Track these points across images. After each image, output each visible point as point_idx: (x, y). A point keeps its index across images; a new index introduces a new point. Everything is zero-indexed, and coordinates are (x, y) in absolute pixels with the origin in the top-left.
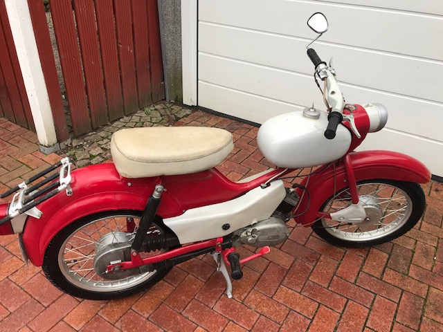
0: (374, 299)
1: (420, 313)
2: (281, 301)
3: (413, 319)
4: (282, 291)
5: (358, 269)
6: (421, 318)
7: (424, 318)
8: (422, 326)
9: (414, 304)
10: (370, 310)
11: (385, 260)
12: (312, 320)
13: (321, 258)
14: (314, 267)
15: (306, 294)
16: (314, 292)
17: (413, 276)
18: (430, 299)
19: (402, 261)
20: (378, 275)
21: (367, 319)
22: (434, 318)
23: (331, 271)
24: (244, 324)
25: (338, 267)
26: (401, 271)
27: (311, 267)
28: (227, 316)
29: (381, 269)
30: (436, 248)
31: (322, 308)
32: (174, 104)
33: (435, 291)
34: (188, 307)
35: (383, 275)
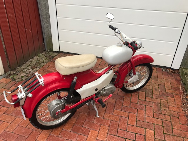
0: (145, 107)
1: (160, 108)
2: (116, 114)
3: (158, 110)
4: (115, 111)
5: (137, 99)
6: (161, 110)
7: (162, 109)
8: (162, 112)
9: (157, 106)
10: (145, 111)
11: (145, 94)
12: (128, 118)
13: (125, 98)
14: (123, 101)
15: (124, 110)
16: (126, 109)
17: (155, 98)
18: (162, 103)
19: (150, 94)
20: (144, 99)
21: (145, 114)
22: (165, 109)
23: (129, 101)
24: (106, 125)
25: (131, 100)
26: (151, 97)
27: (122, 101)
28: (100, 124)
29: (145, 97)
30: (159, 88)
31: (130, 114)
32: (50, 52)
33: (162, 100)
34: (84, 124)
35: (145, 99)
